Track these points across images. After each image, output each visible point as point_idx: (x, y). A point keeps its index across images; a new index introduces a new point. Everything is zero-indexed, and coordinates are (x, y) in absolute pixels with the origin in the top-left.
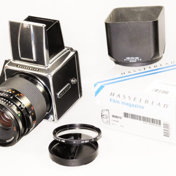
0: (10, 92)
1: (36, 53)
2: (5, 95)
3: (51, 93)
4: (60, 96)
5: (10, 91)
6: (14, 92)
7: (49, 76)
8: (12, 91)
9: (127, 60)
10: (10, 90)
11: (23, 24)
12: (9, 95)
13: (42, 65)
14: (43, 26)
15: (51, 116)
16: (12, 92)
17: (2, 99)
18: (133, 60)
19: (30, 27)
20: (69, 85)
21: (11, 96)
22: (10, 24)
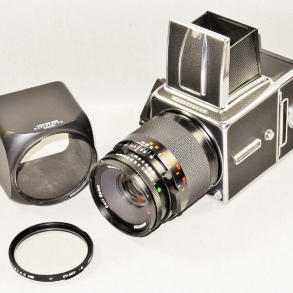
0: (151, 148)
1: (207, 84)
2: (141, 150)
3: (222, 155)
4: (238, 162)
5: (150, 145)
6: (157, 147)
7: (224, 126)
8: (154, 146)
9: (39, 128)
10: (152, 143)
11: (191, 31)
12: (149, 151)
13: (214, 105)
14: (225, 40)
15: (218, 192)
16: (154, 148)
17: (136, 157)
18: (48, 125)
19: (202, 38)
20: (259, 143)
21: (152, 154)
22: (171, 27)
